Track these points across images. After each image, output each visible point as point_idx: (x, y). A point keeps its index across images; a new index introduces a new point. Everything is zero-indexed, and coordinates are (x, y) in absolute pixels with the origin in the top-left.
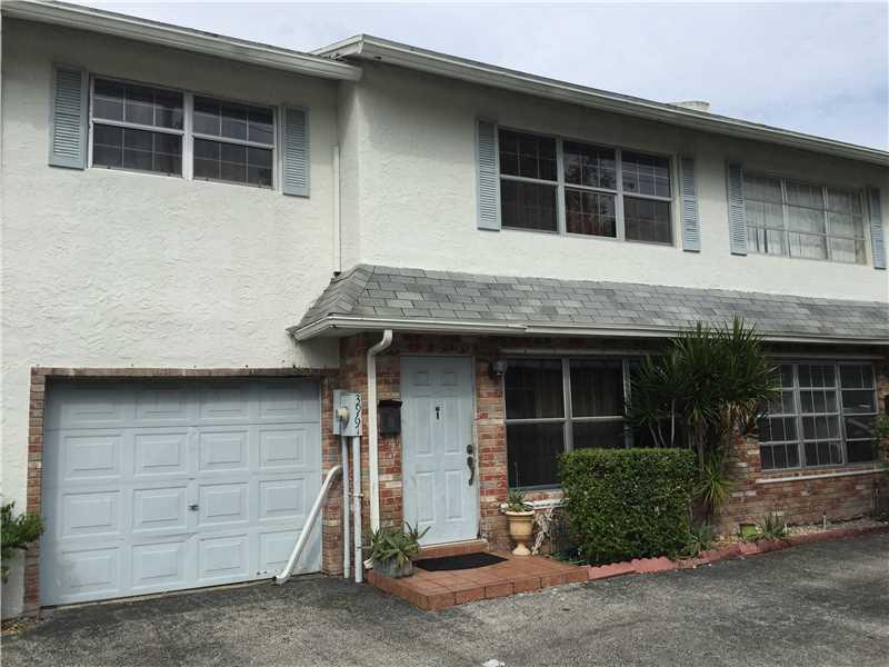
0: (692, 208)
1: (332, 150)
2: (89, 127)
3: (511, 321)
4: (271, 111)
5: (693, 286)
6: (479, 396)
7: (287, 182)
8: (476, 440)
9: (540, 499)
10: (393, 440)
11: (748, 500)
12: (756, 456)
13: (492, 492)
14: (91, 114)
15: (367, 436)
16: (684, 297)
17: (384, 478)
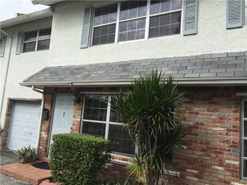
2: (23, 44)
6: (75, 109)
10: (46, 121)
17: (42, 133)
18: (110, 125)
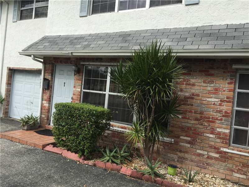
2: (20, 11)
6: (75, 80)
10: (47, 91)
17: (43, 102)
18: (109, 95)
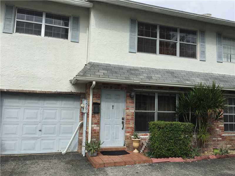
0: (203, 47)
1: (86, 28)
2: (15, 22)
3: (135, 80)
4: (69, 17)
5: (202, 72)
6: (127, 103)
7: (72, 38)
8: (125, 116)
9: (145, 135)
10: (97, 115)
11: (218, 141)
12: (222, 127)
13: (129, 132)
14: (16, 18)
15: (89, 113)
16: (199, 75)
17: (93, 126)
